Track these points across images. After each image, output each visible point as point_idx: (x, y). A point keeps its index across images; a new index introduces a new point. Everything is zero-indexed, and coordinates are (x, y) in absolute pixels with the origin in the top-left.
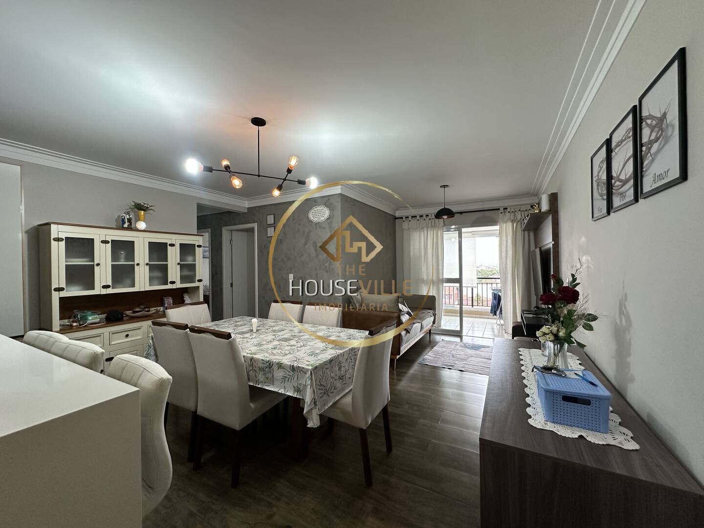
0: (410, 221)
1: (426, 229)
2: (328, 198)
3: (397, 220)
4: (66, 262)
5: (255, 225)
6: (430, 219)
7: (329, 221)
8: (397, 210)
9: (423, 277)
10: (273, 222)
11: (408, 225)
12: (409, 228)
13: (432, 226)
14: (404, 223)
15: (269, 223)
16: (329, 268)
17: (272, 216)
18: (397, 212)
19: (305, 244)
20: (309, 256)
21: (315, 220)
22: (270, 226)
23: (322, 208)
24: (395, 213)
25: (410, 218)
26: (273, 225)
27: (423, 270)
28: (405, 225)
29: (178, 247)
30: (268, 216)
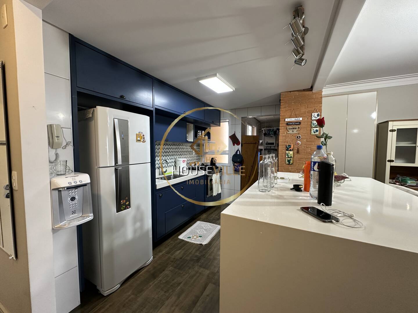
4: (396, 144)
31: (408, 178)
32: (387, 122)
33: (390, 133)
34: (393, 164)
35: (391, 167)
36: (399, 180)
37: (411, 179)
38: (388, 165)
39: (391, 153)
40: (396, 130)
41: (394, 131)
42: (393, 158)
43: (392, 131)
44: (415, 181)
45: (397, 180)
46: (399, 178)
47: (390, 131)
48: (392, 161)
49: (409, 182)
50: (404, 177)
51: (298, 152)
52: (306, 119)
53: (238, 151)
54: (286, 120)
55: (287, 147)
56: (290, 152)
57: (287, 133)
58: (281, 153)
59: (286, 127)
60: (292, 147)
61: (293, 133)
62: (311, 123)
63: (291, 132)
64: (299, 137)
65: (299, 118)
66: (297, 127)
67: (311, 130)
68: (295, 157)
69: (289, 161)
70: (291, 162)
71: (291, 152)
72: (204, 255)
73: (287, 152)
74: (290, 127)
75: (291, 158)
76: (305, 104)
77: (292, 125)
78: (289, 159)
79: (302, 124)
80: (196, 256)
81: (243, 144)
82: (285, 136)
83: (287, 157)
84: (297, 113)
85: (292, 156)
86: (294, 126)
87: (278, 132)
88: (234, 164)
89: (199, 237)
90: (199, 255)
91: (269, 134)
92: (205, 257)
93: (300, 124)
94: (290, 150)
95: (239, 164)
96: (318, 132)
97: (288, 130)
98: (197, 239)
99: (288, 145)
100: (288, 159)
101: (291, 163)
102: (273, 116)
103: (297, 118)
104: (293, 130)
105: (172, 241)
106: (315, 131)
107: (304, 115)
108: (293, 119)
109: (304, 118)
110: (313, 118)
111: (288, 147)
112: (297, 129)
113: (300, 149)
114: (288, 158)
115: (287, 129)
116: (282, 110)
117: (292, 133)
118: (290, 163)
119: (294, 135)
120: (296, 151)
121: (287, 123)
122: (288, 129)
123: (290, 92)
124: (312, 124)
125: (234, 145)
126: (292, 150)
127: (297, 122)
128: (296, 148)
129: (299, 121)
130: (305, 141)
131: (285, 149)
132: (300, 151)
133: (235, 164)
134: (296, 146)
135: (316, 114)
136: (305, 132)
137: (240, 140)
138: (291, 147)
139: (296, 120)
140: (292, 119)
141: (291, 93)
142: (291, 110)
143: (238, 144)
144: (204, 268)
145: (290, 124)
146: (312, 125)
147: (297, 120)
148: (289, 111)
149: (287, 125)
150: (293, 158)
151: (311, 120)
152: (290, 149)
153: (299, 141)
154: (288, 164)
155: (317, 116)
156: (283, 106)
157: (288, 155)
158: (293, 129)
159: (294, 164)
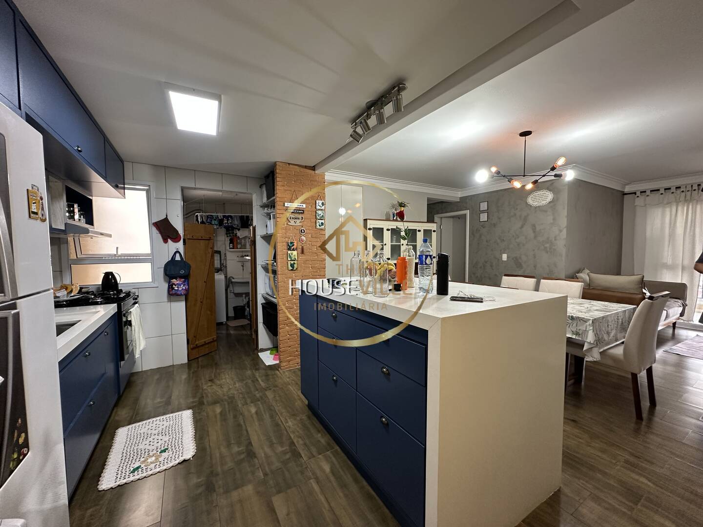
0: (648, 196)
1: (675, 204)
2: (551, 182)
3: (625, 196)
4: (372, 243)
5: (468, 212)
6: (683, 191)
7: (552, 204)
8: (628, 184)
9: (665, 261)
10: (486, 208)
11: (645, 200)
12: (646, 204)
13: (686, 201)
14: (637, 199)
15: (481, 209)
16: (550, 249)
17: (486, 203)
18: (627, 186)
19: (522, 227)
20: (526, 238)
21: (535, 204)
22: (483, 212)
23: (543, 192)
24: (624, 188)
25: (648, 193)
26: (486, 211)
27: (666, 254)
28: (639, 201)
29: (422, 231)
30: (481, 203)
32: (367, 220)
40: (372, 228)
47: (369, 229)
51: (303, 252)
52: (310, 207)
55: (288, 245)
56: (293, 252)
57: (287, 224)
58: (280, 253)
60: (295, 244)
61: (296, 225)
62: (316, 213)
63: (292, 222)
64: (303, 231)
65: (302, 205)
66: (300, 216)
67: (316, 223)
68: (300, 259)
69: (292, 265)
70: (295, 266)
71: (295, 253)
73: (289, 252)
74: (292, 216)
75: (295, 261)
76: (307, 187)
78: (292, 262)
79: (306, 212)
82: (286, 229)
83: (289, 259)
85: (296, 258)
86: (297, 216)
88: (169, 282)
89: (163, 454)
94: (293, 250)
95: (184, 280)
96: (324, 225)
97: (290, 220)
99: (290, 241)
100: (290, 263)
101: (295, 269)
103: (300, 204)
104: (295, 220)
106: (320, 224)
107: (308, 201)
109: (307, 205)
110: (318, 207)
111: (290, 244)
112: (300, 219)
113: (305, 247)
114: (290, 261)
117: (294, 224)
118: (293, 268)
119: (296, 228)
120: (300, 250)
123: (289, 164)
124: (317, 215)
125: (165, 241)
126: (296, 249)
127: (300, 210)
128: (300, 247)
129: (302, 209)
130: (310, 236)
131: (286, 248)
132: (305, 251)
133: (174, 281)
134: (300, 244)
135: (321, 202)
136: (309, 225)
137: (181, 232)
138: (293, 245)
141: (291, 166)
142: (291, 190)
143: (176, 239)
147: (300, 207)
148: (289, 192)
150: (297, 261)
151: (315, 210)
152: (292, 248)
153: (303, 237)
154: (291, 270)
155: (321, 206)
157: (291, 257)
158: (296, 218)
159: (299, 269)
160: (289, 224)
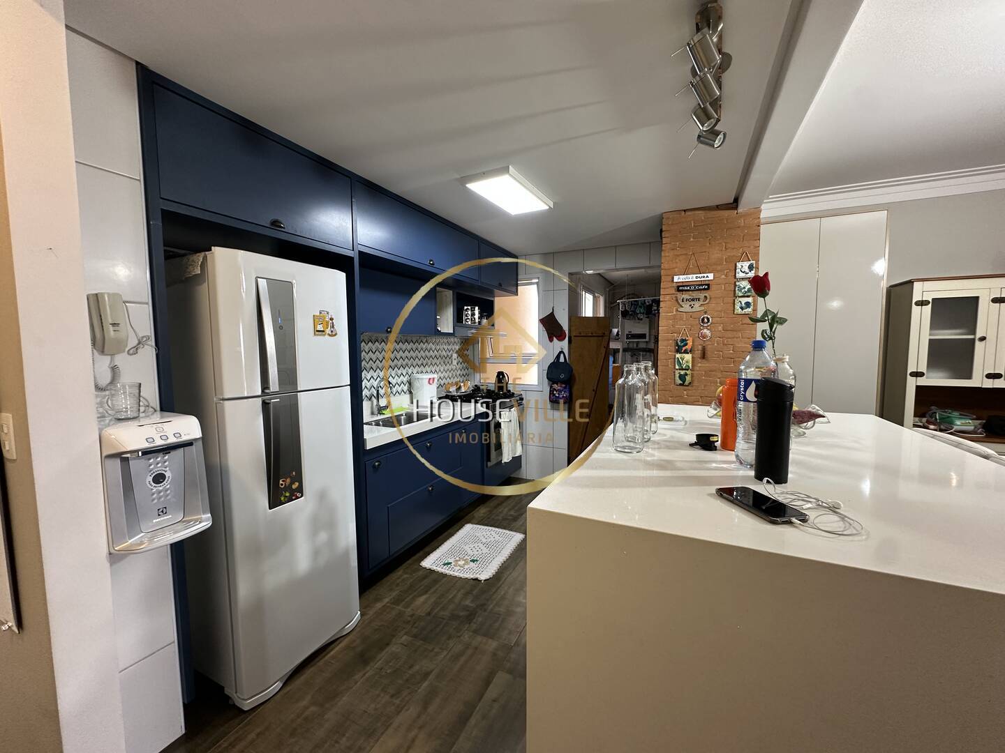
4: (930, 335)
31: (956, 414)
32: (911, 282)
33: (916, 310)
34: (923, 382)
35: (918, 388)
36: (936, 419)
37: (962, 416)
38: (912, 384)
39: (918, 356)
40: (931, 301)
41: (926, 305)
42: (923, 368)
43: (922, 303)
44: (971, 419)
45: (930, 419)
46: (936, 413)
47: (918, 304)
48: (920, 374)
49: (958, 422)
50: (946, 412)
51: (704, 356)
52: (723, 276)
53: (562, 355)
54: (676, 279)
55: (677, 345)
56: (686, 355)
57: (677, 310)
58: (663, 358)
59: (676, 297)
60: (690, 343)
61: (694, 310)
62: (735, 285)
63: (686, 307)
64: (706, 320)
65: (705, 275)
66: (702, 295)
67: (734, 304)
68: (698, 368)
69: (682, 378)
70: (688, 378)
71: (688, 357)
72: (483, 605)
73: (678, 356)
74: (686, 296)
75: (688, 370)
76: (720, 241)
77: (691, 292)
78: (682, 372)
79: (713, 287)
80: (466, 608)
81: (572, 338)
82: (674, 318)
83: (677, 367)
84: (701, 262)
85: (690, 365)
86: (695, 295)
87: (655, 308)
88: (551, 387)
89: (472, 563)
90: (472, 605)
91: (634, 312)
92: (485, 610)
93: (708, 289)
94: (686, 352)
95: (563, 386)
96: (752, 307)
97: (681, 303)
98: (466, 567)
99: (680, 338)
100: (679, 373)
101: (687, 383)
102: (643, 270)
103: (700, 275)
104: (692, 303)
105: (406, 573)
106: (743, 305)
107: (719, 268)
108: (692, 278)
109: (717, 275)
110: (740, 275)
111: (679, 343)
112: (701, 300)
113: (709, 348)
114: (680, 369)
115: (677, 300)
116: (667, 254)
117: (689, 309)
118: (684, 382)
119: (694, 315)
120: (698, 353)
121: (678, 287)
122: (680, 301)
123: (685, 211)
124: (737, 289)
125: (551, 340)
126: (690, 351)
127: (702, 285)
128: (700, 347)
129: (707, 282)
130: (720, 328)
131: (673, 349)
132: (708, 354)
133: (555, 386)
134: (698, 342)
135: (746, 265)
136: (720, 309)
137: (566, 327)
138: (686, 344)
139: (699, 279)
140: (690, 276)
141: (688, 213)
142: (686, 254)
143: (561, 338)
144: (485, 635)
145: (686, 288)
146: (737, 292)
147: (702, 279)
148: (684, 257)
149: (679, 290)
150: (692, 370)
151: (733, 280)
152: (684, 348)
153: (705, 330)
154: (680, 385)
155: (747, 270)
156: (668, 246)
157: (680, 364)
158: (693, 300)
159: (696, 383)
160: (681, 309)
